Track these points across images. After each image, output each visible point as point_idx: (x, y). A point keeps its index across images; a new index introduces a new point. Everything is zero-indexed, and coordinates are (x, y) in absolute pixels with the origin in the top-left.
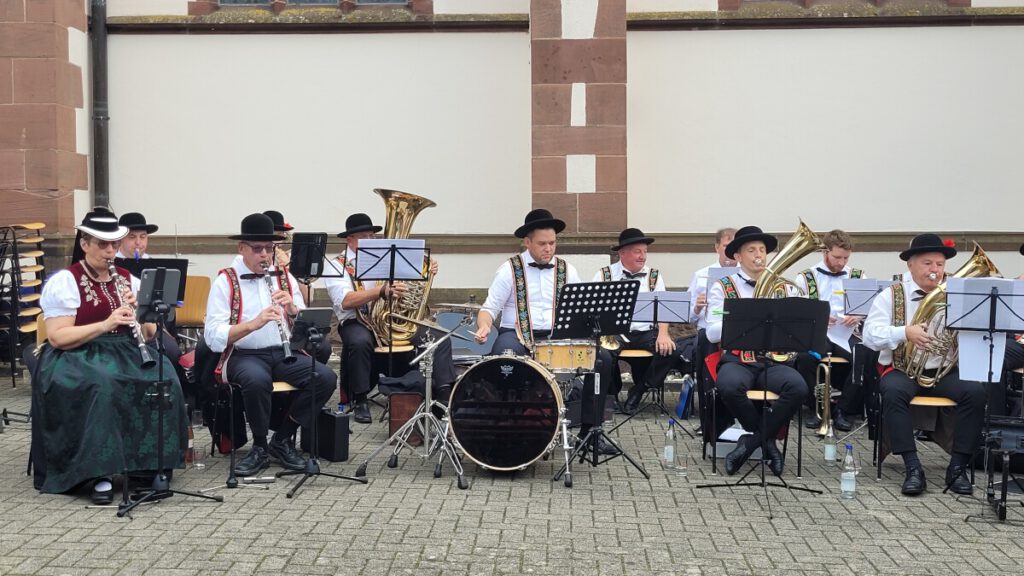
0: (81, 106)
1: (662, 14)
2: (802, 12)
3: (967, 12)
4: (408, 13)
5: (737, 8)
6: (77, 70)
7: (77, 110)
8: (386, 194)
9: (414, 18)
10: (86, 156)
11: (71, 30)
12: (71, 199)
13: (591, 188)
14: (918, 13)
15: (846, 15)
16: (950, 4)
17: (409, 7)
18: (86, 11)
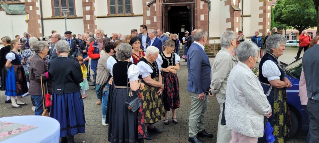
1: (101, 16)
4: (74, 17)
5: (109, 15)
6: (40, 24)
7: (40, 28)
11: (38, 20)
15: (120, 16)
18: (41, 17)
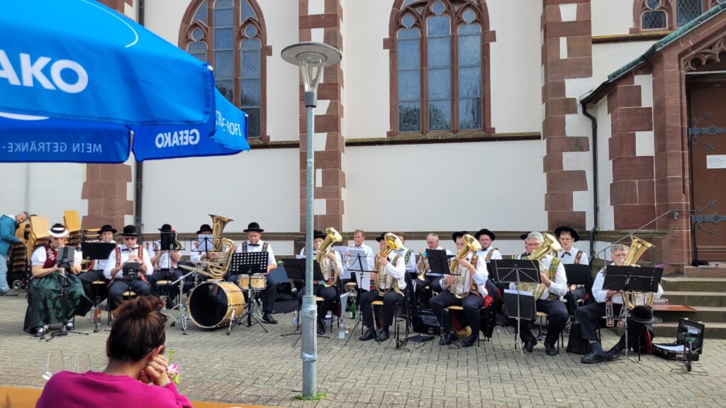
0: (130, 181)
1: (362, 140)
2: (422, 137)
3: (493, 135)
4: (260, 141)
5: (394, 136)
6: (130, 168)
7: (128, 184)
8: (212, 216)
9: (261, 143)
10: (132, 202)
12: (123, 219)
13: (324, 213)
14: (471, 136)
15: (440, 138)
16: (486, 132)
17: (261, 139)
